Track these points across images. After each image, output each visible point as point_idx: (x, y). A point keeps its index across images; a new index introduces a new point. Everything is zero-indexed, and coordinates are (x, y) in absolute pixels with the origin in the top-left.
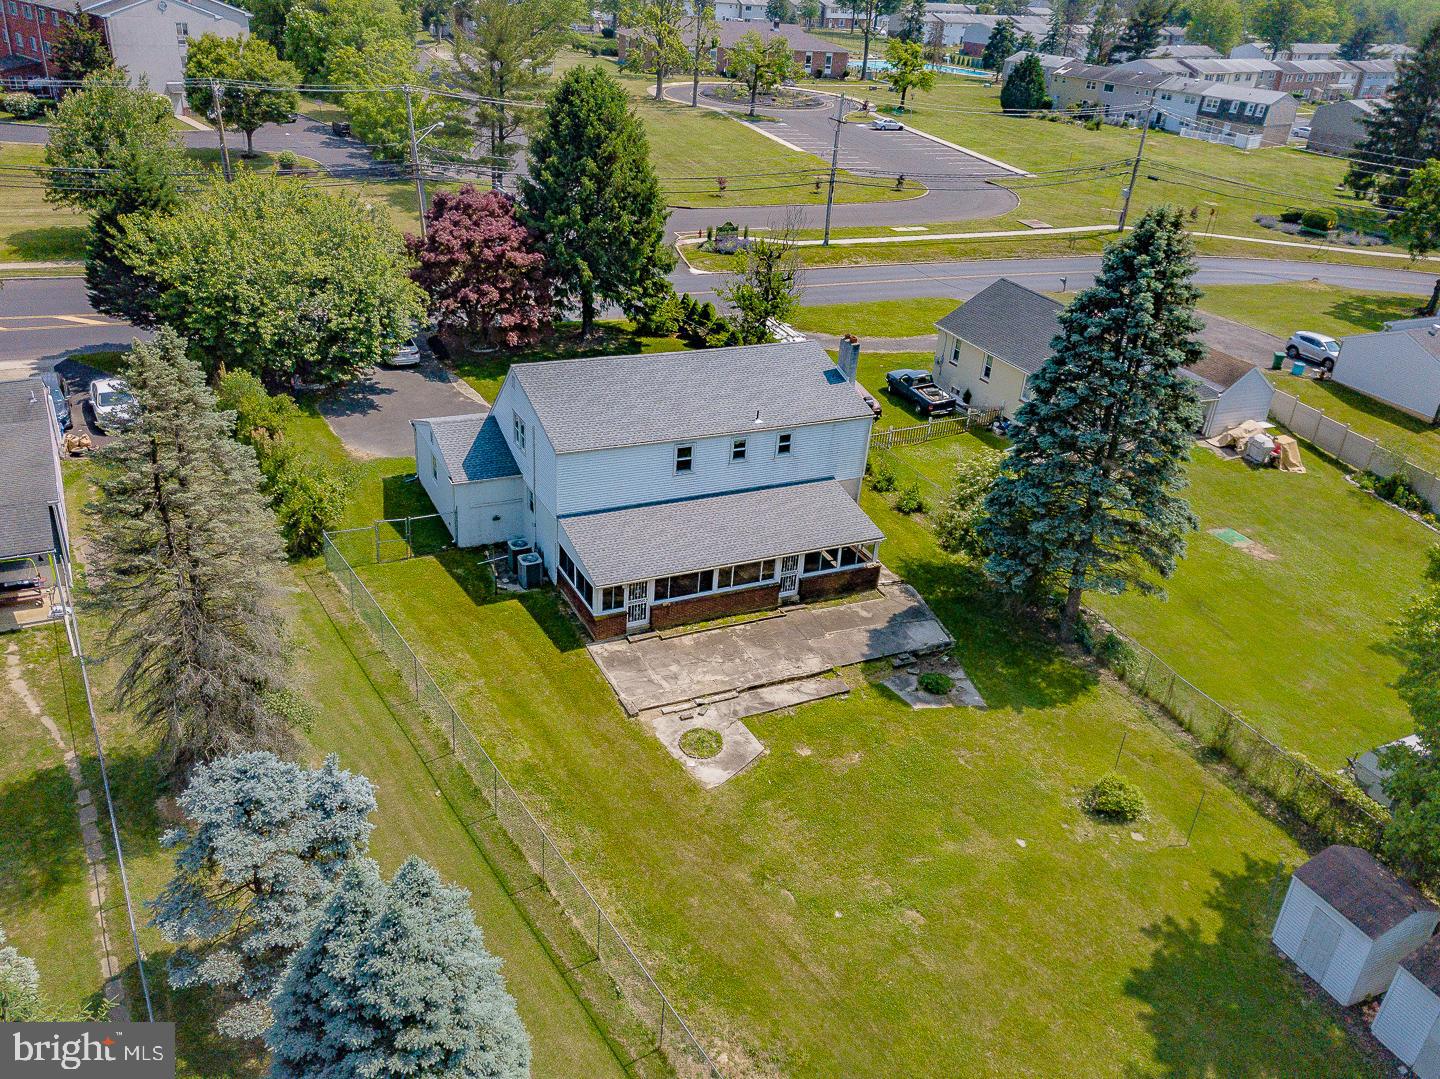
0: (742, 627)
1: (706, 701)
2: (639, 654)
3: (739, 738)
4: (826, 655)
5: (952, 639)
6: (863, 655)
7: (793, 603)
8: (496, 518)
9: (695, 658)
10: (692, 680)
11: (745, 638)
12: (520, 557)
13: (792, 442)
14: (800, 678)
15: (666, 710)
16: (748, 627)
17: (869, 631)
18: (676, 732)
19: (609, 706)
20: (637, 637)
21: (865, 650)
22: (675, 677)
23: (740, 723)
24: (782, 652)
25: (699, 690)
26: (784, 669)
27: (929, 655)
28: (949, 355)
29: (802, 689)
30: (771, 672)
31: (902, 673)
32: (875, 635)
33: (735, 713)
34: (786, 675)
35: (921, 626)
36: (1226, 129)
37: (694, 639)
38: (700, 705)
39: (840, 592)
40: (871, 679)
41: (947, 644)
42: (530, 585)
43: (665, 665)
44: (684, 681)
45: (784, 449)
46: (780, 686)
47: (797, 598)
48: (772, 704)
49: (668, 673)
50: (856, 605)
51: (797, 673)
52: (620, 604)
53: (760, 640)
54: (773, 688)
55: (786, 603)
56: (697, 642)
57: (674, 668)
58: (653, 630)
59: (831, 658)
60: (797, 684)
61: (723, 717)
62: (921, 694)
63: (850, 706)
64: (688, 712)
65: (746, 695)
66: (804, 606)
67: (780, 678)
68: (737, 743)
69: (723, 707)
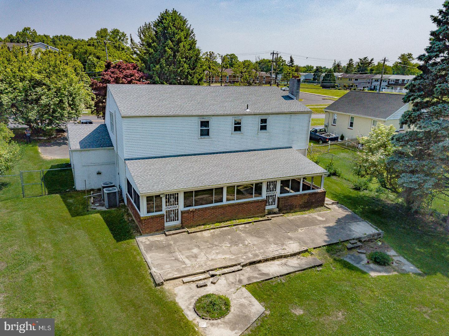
0: (243, 225)
1: (217, 272)
2: (172, 242)
3: (243, 301)
4: (300, 241)
5: (380, 231)
6: (325, 241)
7: (275, 213)
8: (99, 173)
9: (211, 245)
10: (208, 258)
11: (244, 231)
12: (104, 189)
13: (268, 124)
14: (286, 257)
15: (185, 279)
16: (247, 226)
17: (325, 227)
18: (192, 297)
19: (142, 278)
20: (171, 232)
21: (326, 238)
22: (196, 256)
23: (244, 289)
24: (272, 240)
25: (213, 265)
26: (273, 250)
27: (368, 241)
28: (331, 122)
29: (289, 263)
30: (265, 252)
31: (354, 252)
32: (329, 230)
33: (240, 281)
34: (276, 254)
35: (358, 224)
36: (399, 88)
37: (211, 233)
38: (213, 276)
39: (303, 208)
40: (335, 256)
41: (379, 234)
42: (110, 206)
43: (189, 249)
44: (202, 258)
45: (263, 128)
46: (272, 262)
47: (277, 210)
48: (267, 274)
49: (191, 254)
50: (314, 214)
51: (283, 253)
52: (159, 208)
53: (257, 234)
54: (268, 263)
55: (270, 213)
56: (213, 235)
57: (195, 251)
58: (183, 228)
59: (305, 243)
60: (284, 260)
61: (230, 284)
62: (372, 265)
63: (325, 275)
64: (203, 281)
65: (248, 269)
66: (282, 214)
67: (271, 255)
68: (242, 305)
69: (231, 277)
